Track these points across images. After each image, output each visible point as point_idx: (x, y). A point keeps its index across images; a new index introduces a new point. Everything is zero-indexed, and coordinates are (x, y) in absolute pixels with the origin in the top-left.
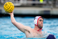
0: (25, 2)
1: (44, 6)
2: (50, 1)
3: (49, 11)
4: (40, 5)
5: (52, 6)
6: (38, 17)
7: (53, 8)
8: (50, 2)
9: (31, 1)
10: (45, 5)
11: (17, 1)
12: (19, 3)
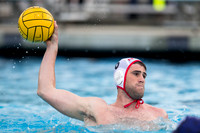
0: (104, 9)
1: (167, 22)
2: (190, 3)
3: (185, 39)
4: (155, 19)
6: (126, 60)
8: (189, 9)
9: (124, 3)
10: (172, 17)
11: (74, 6)
12: (81, 10)
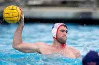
5: (95, 6)
7: (97, 8)
10: (83, 3)
